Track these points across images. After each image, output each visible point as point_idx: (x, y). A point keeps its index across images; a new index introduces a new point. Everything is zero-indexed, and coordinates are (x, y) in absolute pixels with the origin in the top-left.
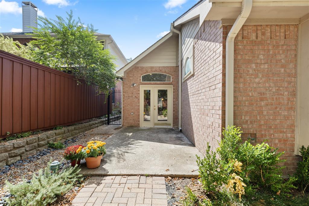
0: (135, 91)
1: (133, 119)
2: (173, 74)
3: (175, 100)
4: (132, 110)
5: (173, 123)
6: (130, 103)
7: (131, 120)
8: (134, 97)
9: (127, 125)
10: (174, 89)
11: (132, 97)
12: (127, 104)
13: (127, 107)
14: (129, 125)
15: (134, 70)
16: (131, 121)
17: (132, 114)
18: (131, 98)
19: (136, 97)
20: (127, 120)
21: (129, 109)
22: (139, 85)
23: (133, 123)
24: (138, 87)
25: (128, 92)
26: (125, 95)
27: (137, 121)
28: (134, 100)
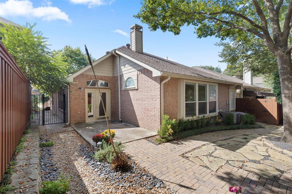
0: (81, 93)
1: (80, 117)
2: (110, 81)
3: (112, 100)
4: (79, 110)
5: (111, 117)
6: (77, 103)
7: (78, 117)
8: (80, 98)
9: (75, 122)
10: (111, 93)
11: (79, 98)
12: (74, 105)
13: (74, 108)
14: (76, 122)
15: (80, 77)
16: (78, 119)
17: (79, 112)
18: (78, 100)
19: (82, 98)
20: (74, 118)
21: (76, 109)
22: (85, 89)
23: (80, 120)
24: (84, 91)
25: (74, 95)
26: (72, 97)
27: (83, 118)
28: (81, 101)
